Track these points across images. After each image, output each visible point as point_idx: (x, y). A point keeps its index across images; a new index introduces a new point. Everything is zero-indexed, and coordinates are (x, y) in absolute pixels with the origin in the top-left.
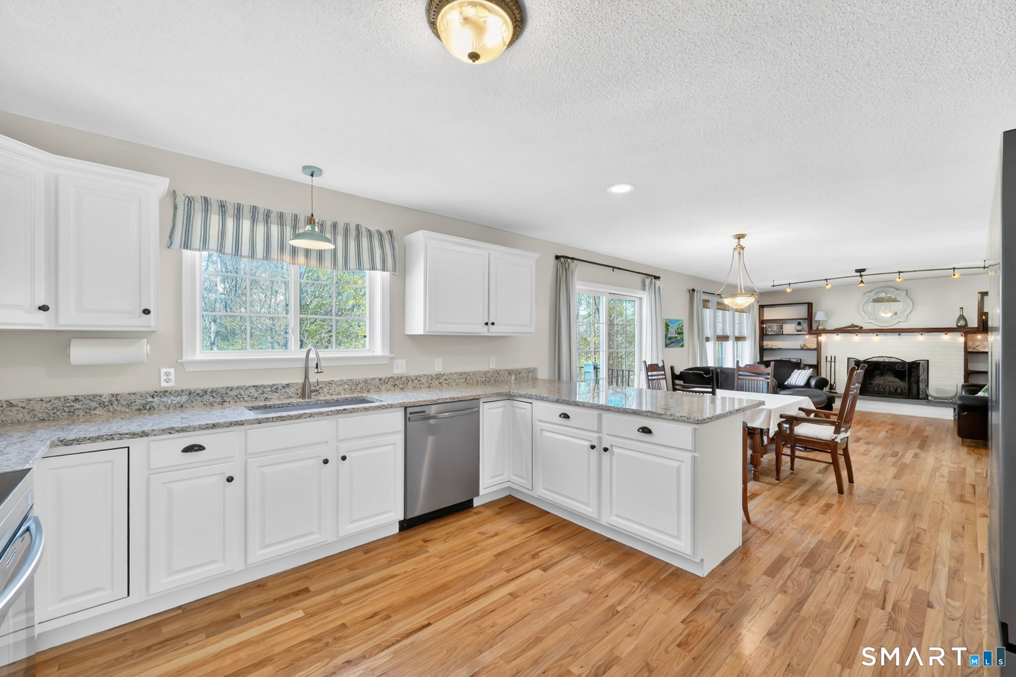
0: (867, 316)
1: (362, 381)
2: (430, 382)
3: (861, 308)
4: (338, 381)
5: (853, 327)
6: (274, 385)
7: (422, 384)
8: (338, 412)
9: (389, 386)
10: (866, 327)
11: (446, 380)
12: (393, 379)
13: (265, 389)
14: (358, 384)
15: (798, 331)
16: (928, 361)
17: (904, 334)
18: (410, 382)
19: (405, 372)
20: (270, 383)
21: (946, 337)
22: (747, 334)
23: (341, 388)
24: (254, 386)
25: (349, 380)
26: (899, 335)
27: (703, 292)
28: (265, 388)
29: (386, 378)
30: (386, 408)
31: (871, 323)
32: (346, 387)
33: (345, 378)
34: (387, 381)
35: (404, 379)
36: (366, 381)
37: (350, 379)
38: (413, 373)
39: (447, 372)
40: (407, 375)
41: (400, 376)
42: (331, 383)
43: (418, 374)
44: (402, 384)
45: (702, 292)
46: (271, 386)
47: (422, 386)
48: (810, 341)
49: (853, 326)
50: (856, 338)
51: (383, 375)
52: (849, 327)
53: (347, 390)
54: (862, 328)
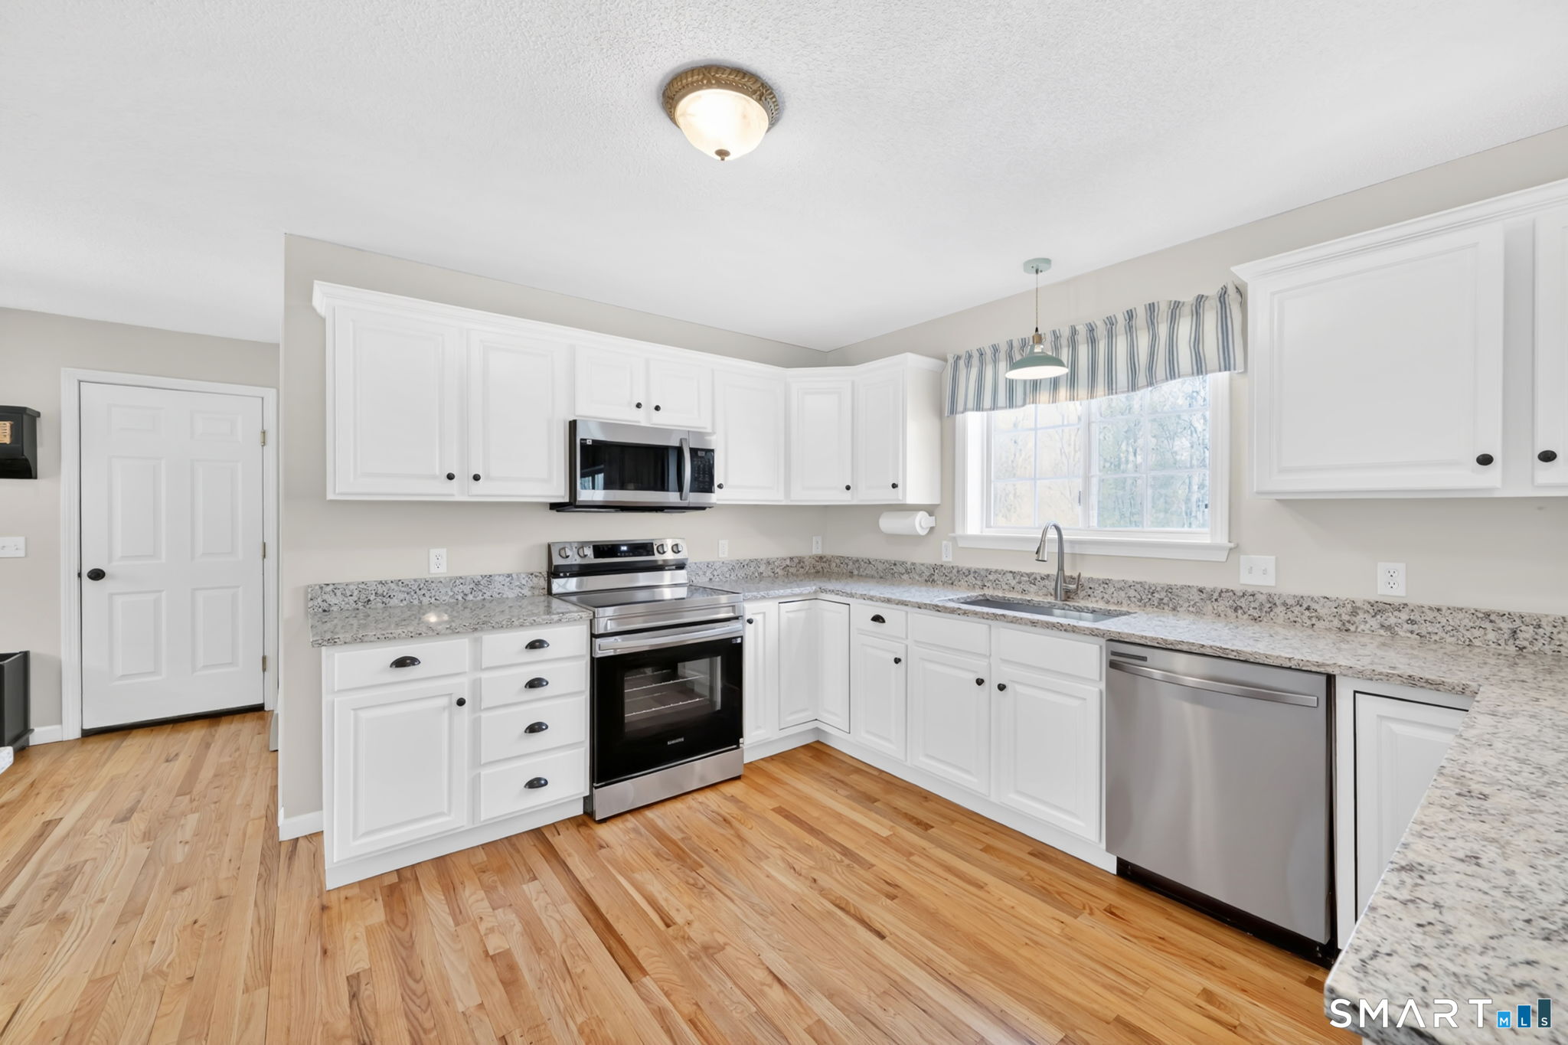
1: (1162, 588)
2: (1346, 617)
4: (1119, 581)
6: (1033, 574)
7: (1319, 618)
8: (995, 617)
9: (1222, 606)
11: (1412, 622)
12: (1231, 594)
13: (1022, 578)
14: (1153, 593)
18: (1280, 609)
19: (1273, 583)
20: (1028, 571)
23: (1122, 594)
24: (1011, 572)
25: (1137, 583)
28: (1022, 576)
29: (1214, 591)
30: (1065, 630)
32: (1132, 593)
33: (1131, 578)
34: (1216, 596)
35: (1262, 598)
36: (1169, 590)
37: (1138, 580)
38: (1291, 588)
39: (1414, 601)
40: (1272, 591)
41: (1250, 590)
42: (1106, 582)
43: (1305, 594)
44: (1255, 608)
46: (1029, 575)
47: (1320, 625)
51: (1209, 584)
53: (1133, 599)
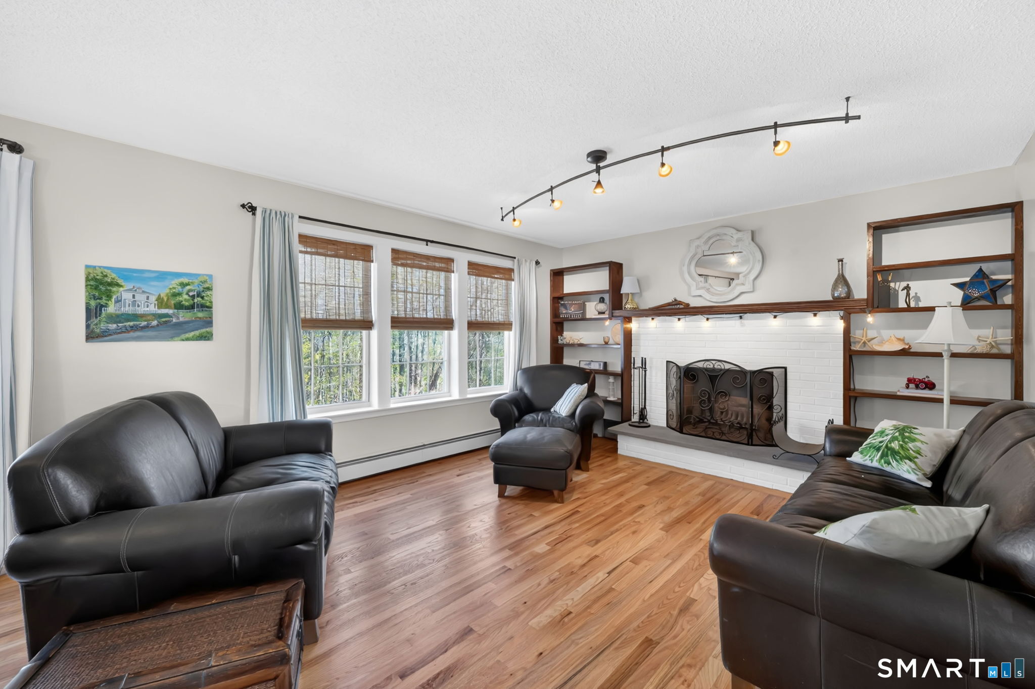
0: (694, 283)
3: (685, 269)
5: (677, 305)
10: (694, 302)
15: (600, 313)
16: (785, 368)
17: (748, 315)
21: (814, 322)
22: (455, 316)
26: (741, 317)
27: (300, 217)
31: (700, 296)
45: (296, 218)
48: (612, 330)
49: (676, 302)
50: (679, 325)
52: (669, 304)
54: (688, 305)
